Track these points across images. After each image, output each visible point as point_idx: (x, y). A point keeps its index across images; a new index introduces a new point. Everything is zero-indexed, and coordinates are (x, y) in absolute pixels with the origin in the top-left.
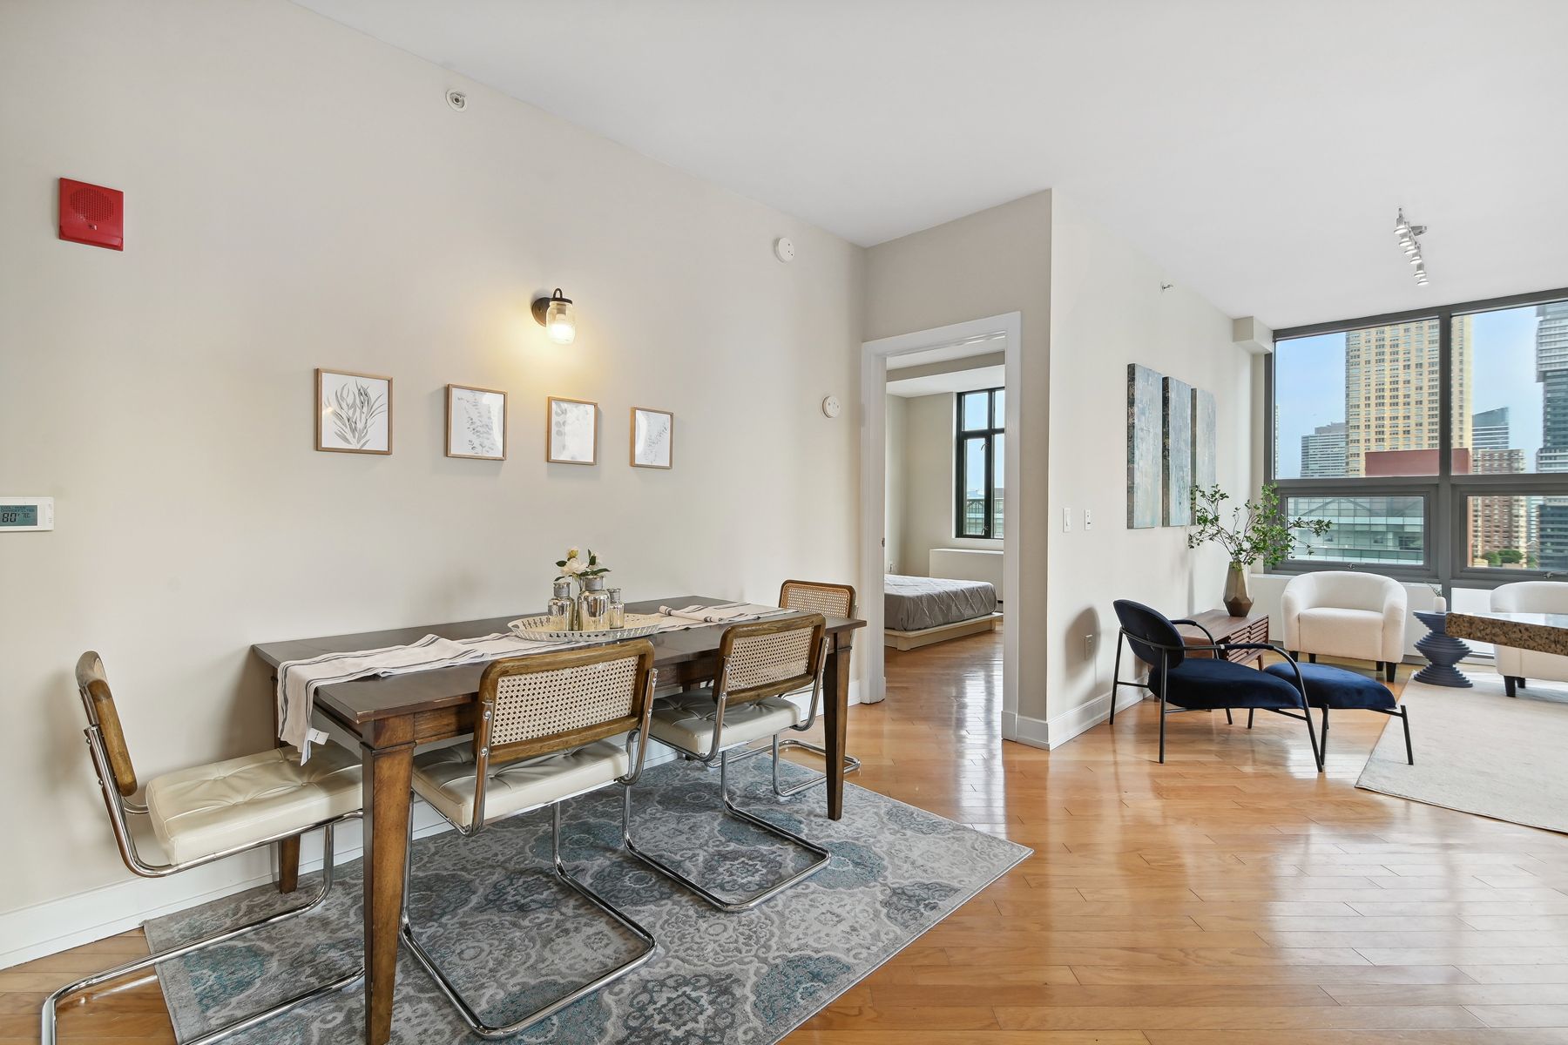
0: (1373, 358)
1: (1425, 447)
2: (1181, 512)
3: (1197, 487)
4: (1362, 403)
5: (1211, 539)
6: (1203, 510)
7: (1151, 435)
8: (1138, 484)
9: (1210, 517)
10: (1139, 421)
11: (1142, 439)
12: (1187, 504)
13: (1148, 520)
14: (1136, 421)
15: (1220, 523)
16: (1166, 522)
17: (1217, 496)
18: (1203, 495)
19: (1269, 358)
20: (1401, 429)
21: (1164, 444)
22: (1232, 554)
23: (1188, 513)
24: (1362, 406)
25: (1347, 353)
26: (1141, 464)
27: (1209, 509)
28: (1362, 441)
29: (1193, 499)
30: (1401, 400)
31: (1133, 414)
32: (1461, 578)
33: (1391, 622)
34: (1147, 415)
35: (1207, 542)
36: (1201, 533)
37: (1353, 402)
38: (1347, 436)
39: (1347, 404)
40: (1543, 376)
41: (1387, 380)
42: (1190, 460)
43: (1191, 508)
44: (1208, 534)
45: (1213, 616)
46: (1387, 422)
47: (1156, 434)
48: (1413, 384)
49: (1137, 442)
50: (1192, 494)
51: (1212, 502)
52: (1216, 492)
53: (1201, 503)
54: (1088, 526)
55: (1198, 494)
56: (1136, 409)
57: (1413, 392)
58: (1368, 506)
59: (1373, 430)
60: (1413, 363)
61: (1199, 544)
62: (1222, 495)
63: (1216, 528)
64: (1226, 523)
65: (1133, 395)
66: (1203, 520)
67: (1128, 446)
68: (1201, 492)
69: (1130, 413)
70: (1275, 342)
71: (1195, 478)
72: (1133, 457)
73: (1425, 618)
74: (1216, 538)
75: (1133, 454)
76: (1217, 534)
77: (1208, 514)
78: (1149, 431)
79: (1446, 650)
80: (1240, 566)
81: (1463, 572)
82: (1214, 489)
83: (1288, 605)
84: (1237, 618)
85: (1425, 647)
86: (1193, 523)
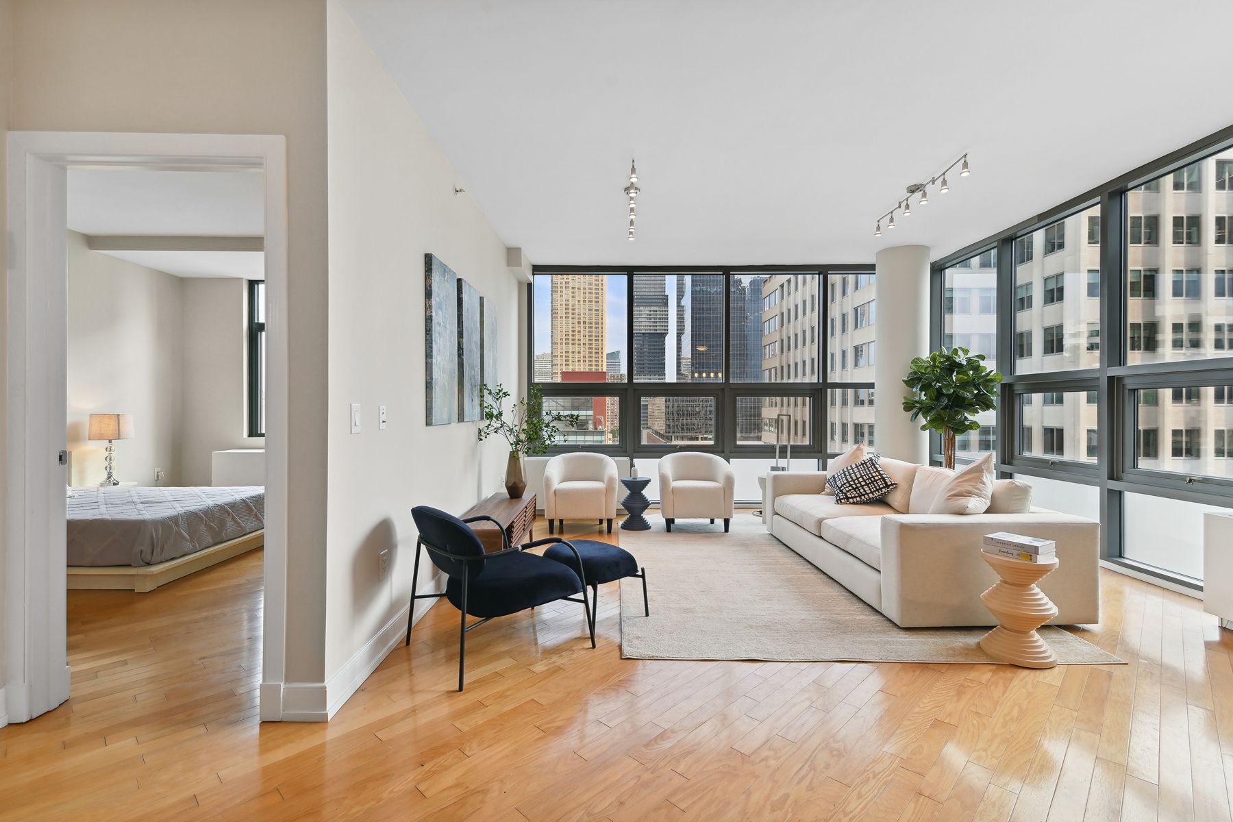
0: (564, 316)
1: (587, 370)
2: (473, 409)
3: (485, 385)
4: (559, 341)
5: (496, 432)
6: (490, 407)
7: (448, 331)
8: (436, 379)
9: (495, 413)
10: (436, 315)
11: (439, 334)
12: (477, 401)
13: (445, 416)
14: (434, 314)
15: (503, 418)
16: (460, 418)
17: (501, 394)
18: (490, 393)
19: (530, 286)
20: (577, 359)
21: (459, 342)
22: (512, 444)
23: (478, 409)
24: (559, 344)
25: (552, 310)
26: (439, 358)
27: (494, 405)
28: (559, 365)
29: (482, 397)
30: (577, 342)
31: (430, 306)
32: (638, 452)
33: (609, 489)
34: (444, 311)
35: (493, 435)
36: (488, 427)
37: (555, 341)
38: (552, 361)
39: (552, 342)
41: (571, 329)
42: (479, 360)
43: (481, 404)
44: (493, 428)
45: (497, 500)
46: (571, 355)
47: (452, 332)
48: (582, 333)
49: (435, 336)
50: (481, 391)
51: (497, 399)
52: (500, 391)
53: (489, 400)
54: (383, 426)
55: (486, 392)
56: (434, 302)
57: (582, 338)
58: (562, 404)
59: (564, 358)
60: (582, 321)
61: (486, 437)
62: (504, 393)
63: (499, 422)
64: (507, 417)
65: (430, 286)
66: (490, 416)
67: (426, 340)
68: (488, 390)
69: (428, 305)
70: (534, 274)
71: (483, 377)
72: (432, 351)
73: (626, 483)
74: (499, 431)
75: (432, 348)
76: (501, 427)
77: (493, 409)
78: (446, 327)
79: (638, 505)
80: (518, 454)
81: (638, 447)
82: (499, 388)
83: (548, 483)
84: (515, 500)
85: (627, 504)
86: (482, 419)
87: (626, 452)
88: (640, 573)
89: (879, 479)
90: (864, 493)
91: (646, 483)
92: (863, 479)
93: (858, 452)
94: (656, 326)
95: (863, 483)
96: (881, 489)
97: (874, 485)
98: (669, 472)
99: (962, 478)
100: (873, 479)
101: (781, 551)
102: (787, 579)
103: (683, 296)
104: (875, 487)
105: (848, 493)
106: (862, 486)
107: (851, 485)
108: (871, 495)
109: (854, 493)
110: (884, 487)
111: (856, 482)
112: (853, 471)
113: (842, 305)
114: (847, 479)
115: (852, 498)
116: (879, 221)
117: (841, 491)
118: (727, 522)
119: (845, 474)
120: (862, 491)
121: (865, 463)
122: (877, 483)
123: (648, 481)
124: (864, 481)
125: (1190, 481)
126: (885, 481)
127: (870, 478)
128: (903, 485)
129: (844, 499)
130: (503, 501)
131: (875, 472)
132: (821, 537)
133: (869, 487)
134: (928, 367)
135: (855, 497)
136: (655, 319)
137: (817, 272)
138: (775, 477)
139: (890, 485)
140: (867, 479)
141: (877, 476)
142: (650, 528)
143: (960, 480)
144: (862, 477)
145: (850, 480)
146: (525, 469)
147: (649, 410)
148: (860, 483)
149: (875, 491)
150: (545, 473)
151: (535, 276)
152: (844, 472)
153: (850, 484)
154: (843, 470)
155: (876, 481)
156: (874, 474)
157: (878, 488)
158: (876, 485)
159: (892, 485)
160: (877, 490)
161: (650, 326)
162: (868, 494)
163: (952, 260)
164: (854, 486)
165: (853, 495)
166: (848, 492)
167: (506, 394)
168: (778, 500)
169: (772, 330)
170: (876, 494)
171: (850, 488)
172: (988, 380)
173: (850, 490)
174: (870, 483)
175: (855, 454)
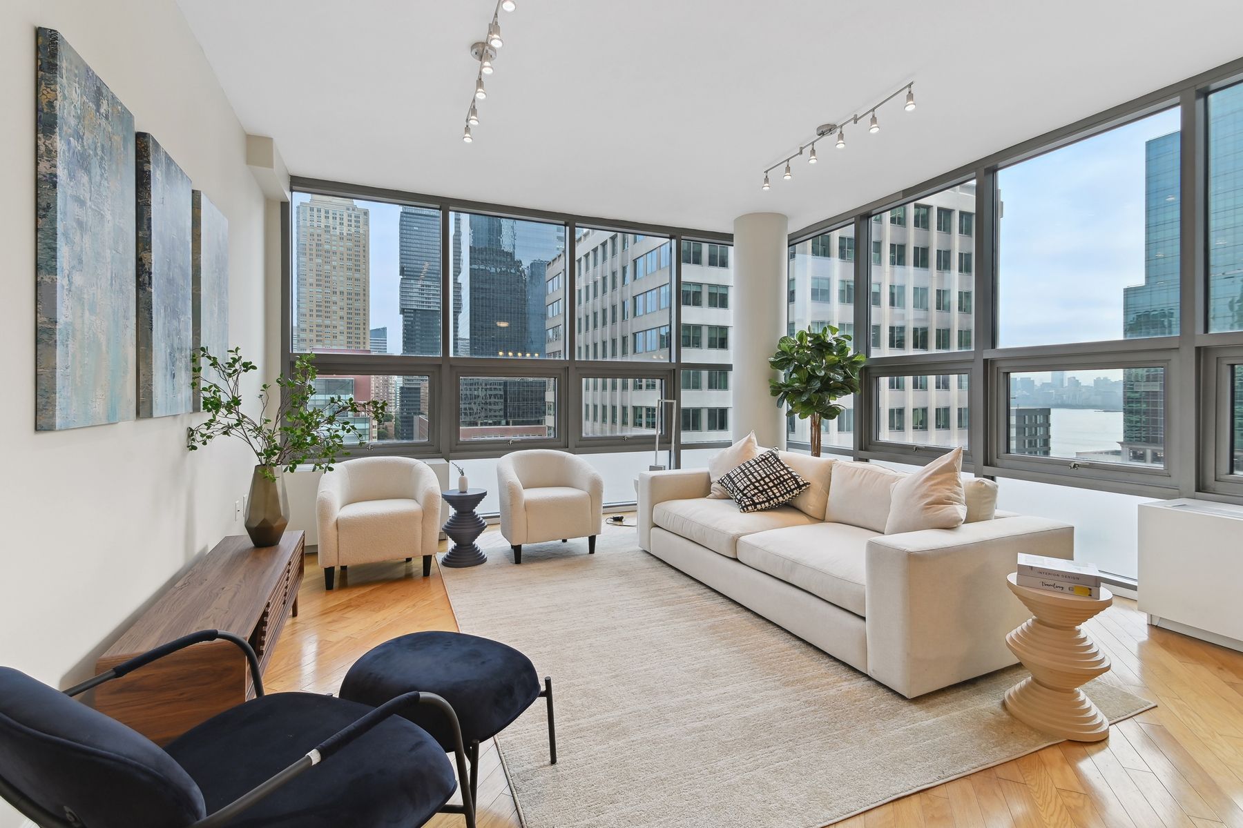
2: (173, 390)
3: (203, 349)
5: (225, 433)
6: (213, 389)
7: (108, 225)
8: (69, 323)
9: (225, 399)
10: (70, 178)
11: (78, 223)
12: (184, 378)
13: (98, 405)
14: (61, 174)
15: (242, 409)
16: (143, 408)
17: (237, 366)
18: (214, 364)
19: (285, 206)
21: (139, 260)
22: (259, 454)
23: (186, 393)
26: (76, 280)
27: (222, 384)
29: (197, 370)
31: (51, 154)
33: (428, 511)
34: (96, 177)
35: (219, 439)
36: (208, 425)
40: (403, 311)
42: (191, 304)
43: (193, 385)
44: (220, 426)
45: (228, 555)
47: (119, 229)
49: (65, 225)
50: (194, 360)
51: (229, 375)
52: (235, 361)
53: (210, 376)
55: (204, 362)
56: (61, 145)
61: (205, 443)
62: (244, 365)
63: (234, 416)
64: (251, 407)
65: (51, 104)
66: (213, 404)
67: (37, 230)
68: (209, 357)
69: (42, 148)
70: (292, 190)
71: (199, 335)
72: (54, 257)
73: (450, 500)
74: (233, 431)
75: (55, 249)
76: (237, 425)
77: (221, 394)
78: (102, 216)
79: (469, 531)
80: (272, 472)
81: (457, 445)
82: (232, 355)
83: (324, 509)
84: (264, 550)
85: (451, 530)
86: (196, 409)
87: (439, 451)
88: (543, 688)
89: (789, 479)
90: (773, 496)
91: (480, 497)
92: (770, 478)
93: (750, 444)
94: (430, 303)
95: (771, 484)
96: (792, 490)
97: (784, 485)
98: (514, 478)
99: (933, 479)
100: (782, 479)
101: (672, 577)
102: (710, 627)
103: (460, 272)
104: (786, 488)
105: (755, 498)
106: (770, 488)
107: (756, 488)
108: (781, 499)
109: (762, 498)
110: (795, 488)
111: (762, 482)
112: (755, 469)
113: (622, 293)
114: (750, 480)
115: (760, 503)
116: (767, 172)
117: (745, 495)
118: (592, 540)
119: (745, 474)
120: (770, 494)
121: (767, 459)
122: (787, 484)
123: (483, 495)
124: (772, 481)
125: (1074, 466)
126: (796, 480)
127: (778, 478)
128: (817, 485)
129: (750, 505)
130: (241, 555)
131: (782, 470)
132: (736, 560)
133: (778, 489)
134: (794, 347)
135: (764, 502)
136: (428, 294)
137: (668, 235)
138: (653, 479)
139: (803, 485)
140: (775, 479)
141: (786, 474)
142: (485, 560)
143: (933, 482)
144: (768, 476)
145: (754, 480)
146: (285, 495)
147: (421, 394)
148: (766, 484)
149: (785, 494)
150: (320, 492)
151: (294, 193)
152: (743, 471)
153: (754, 486)
154: (740, 467)
155: (785, 480)
156: (782, 473)
157: (789, 489)
158: (787, 486)
159: (805, 485)
160: (788, 492)
161: (423, 302)
162: (777, 497)
163: (804, 235)
164: (761, 488)
165: (761, 500)
166: (754, 495)
167: (247, 366)
168: (659, 508)
169: (556, 313)
170: (787, 497)
171: (756, 491)
172: (854, 361)
173: (756, 494)
174: (779, 484)
175: (746, 449)
